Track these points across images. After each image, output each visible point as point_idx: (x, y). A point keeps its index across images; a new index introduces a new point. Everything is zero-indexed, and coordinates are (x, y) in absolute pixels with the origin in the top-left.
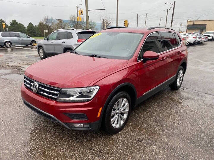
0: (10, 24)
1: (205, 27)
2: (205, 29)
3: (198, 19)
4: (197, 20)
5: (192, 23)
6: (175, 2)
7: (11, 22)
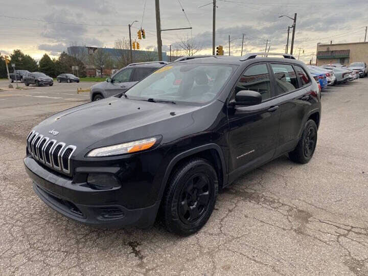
0: (11, 57)
1: (349, 55)
2: (348, 58)
3: (331, 42)
4: (330, 44)
5: (325, 49)
6: (296, 14)
7: (13, 53)
